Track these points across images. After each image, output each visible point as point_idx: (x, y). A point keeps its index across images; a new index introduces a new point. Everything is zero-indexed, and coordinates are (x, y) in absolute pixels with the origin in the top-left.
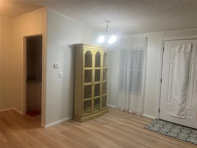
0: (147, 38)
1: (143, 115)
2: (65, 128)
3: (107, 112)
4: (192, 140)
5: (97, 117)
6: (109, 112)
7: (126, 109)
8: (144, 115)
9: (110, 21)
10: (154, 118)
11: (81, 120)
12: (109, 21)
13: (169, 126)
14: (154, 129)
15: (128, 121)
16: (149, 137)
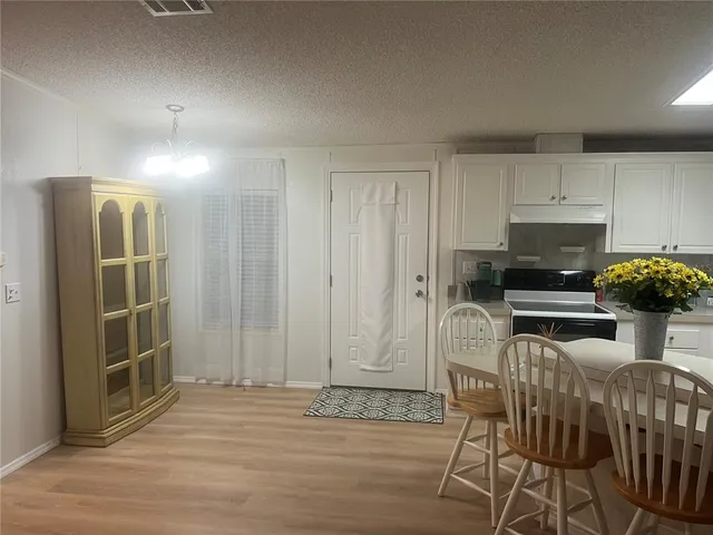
0: (283, 161)
1: (287, 386)
2: (58, 476)
3: (176, 398)
4: (418, 416)
5: (151, 418)
6: (181, 398)
7: (231, 380)
8: (289, 384)
9: (183, 109)
10: (319, 386)
11: (104, 438)
12: (178, 108)
13: (359, 397)
14: (329, 411)
15: (253, 409)
16: (325, 433)
